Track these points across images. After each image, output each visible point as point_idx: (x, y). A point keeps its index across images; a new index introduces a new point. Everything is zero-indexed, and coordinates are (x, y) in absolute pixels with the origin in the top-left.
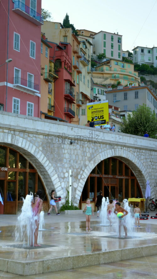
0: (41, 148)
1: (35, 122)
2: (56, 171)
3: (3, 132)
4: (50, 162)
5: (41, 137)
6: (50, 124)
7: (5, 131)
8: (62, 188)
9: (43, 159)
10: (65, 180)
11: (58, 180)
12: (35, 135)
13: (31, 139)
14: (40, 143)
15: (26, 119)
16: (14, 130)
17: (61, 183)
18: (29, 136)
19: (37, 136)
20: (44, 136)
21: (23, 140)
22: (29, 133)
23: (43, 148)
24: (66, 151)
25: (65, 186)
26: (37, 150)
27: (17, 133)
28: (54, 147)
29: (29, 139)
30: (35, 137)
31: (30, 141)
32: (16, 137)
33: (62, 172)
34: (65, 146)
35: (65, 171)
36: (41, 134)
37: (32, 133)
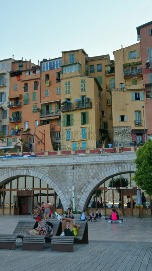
0: (47, 175)
1: (42, 160)
2: (60, 188)
3: (21, 169)
4: (54, 183)
5: (48, 168)
6: (54, 159)
7: (22, 168)
8: (66, 199)
9: (49, 182)
10: (69, 193)
11: (62, 194)
12: (42, 168)
13: (40, 170)
14: (47, 172)
15: (36, 160)
16: (28, 167)
17: (65, 196)
18: (38, 169)
19: (44, 168)
20: (50, 167)
21: (34, 172)
22: (38, 167)
23: (49, 175)
24: (69, 174)
25: (69, 198)
26: (44, 176)
27: (30, 168)
28: (58, 173)
29: (38, 170)
30: (43, 169)
31: (39, 172)
32: (29, 171)
33: (66, 188)
34: (68, 171)
35: (68, 187)
36: (47, 166)
37: (40, 166)
